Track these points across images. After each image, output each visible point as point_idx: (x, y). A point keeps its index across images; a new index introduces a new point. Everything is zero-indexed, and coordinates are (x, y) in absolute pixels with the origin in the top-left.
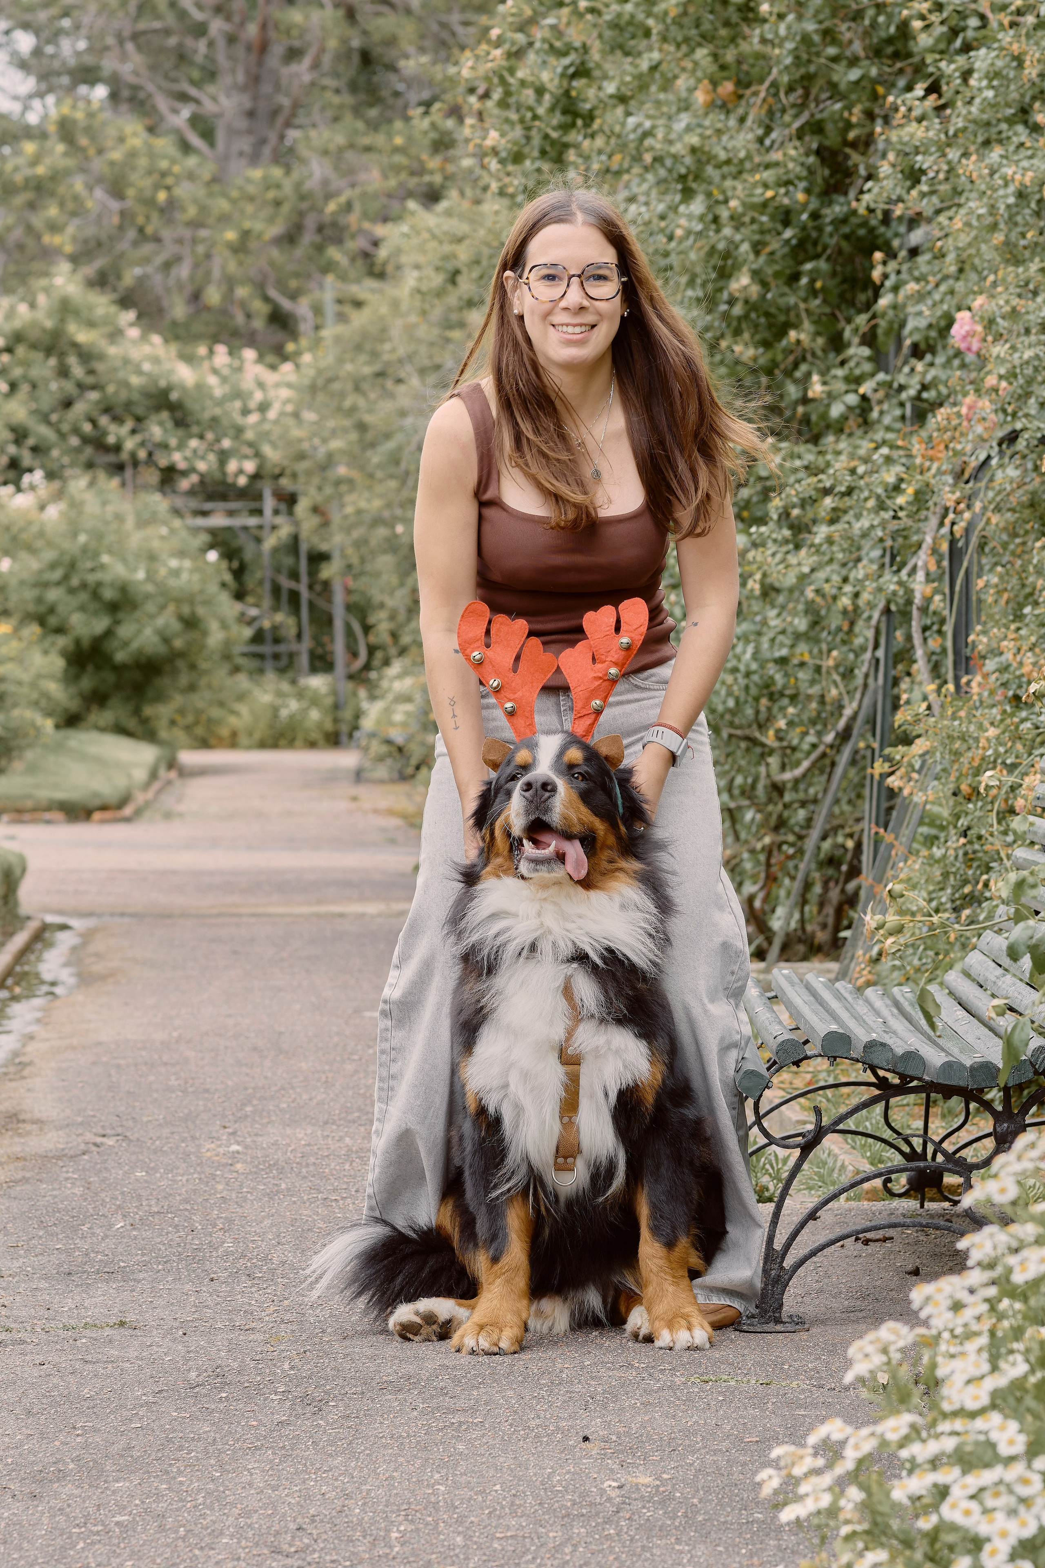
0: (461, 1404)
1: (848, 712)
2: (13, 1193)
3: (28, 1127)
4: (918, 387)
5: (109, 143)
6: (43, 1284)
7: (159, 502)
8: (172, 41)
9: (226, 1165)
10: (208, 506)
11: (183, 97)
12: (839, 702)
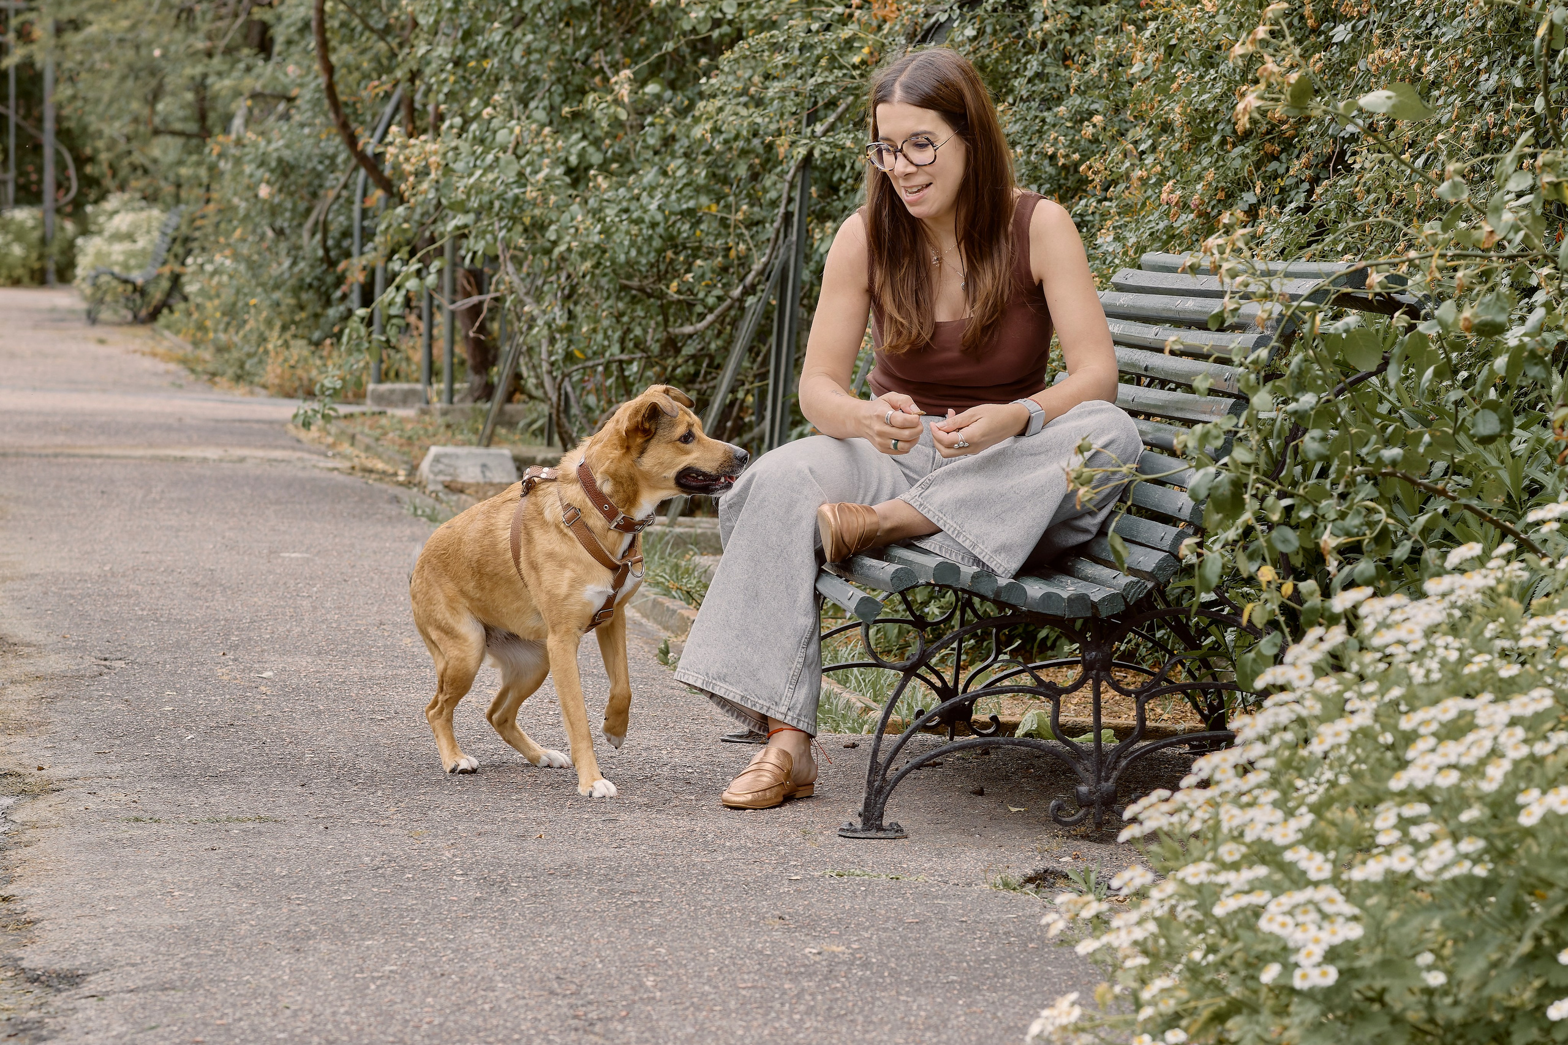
1: (756, 266)
3: (26, 650)
12: (747, 257)
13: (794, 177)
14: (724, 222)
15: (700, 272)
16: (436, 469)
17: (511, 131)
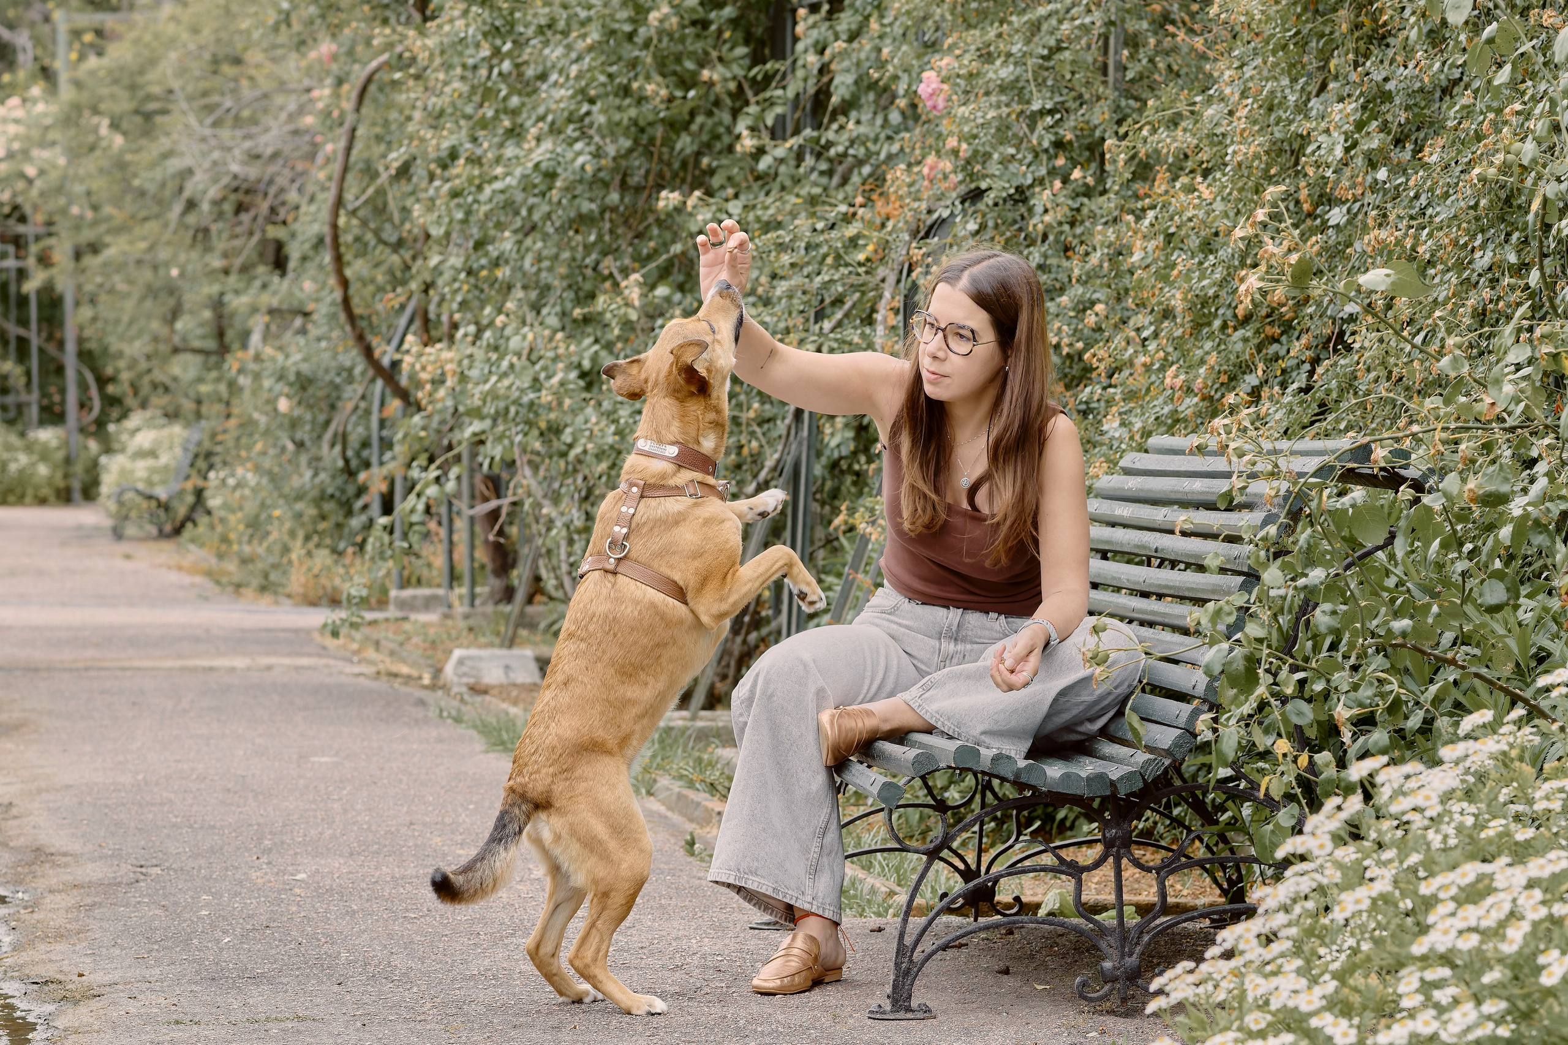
1: (769, 463)
3: (62, 859)
4: (846, 143)
12: (759, 454)
14: (736, 421)
16: (460, 671)
17: (525, 337)
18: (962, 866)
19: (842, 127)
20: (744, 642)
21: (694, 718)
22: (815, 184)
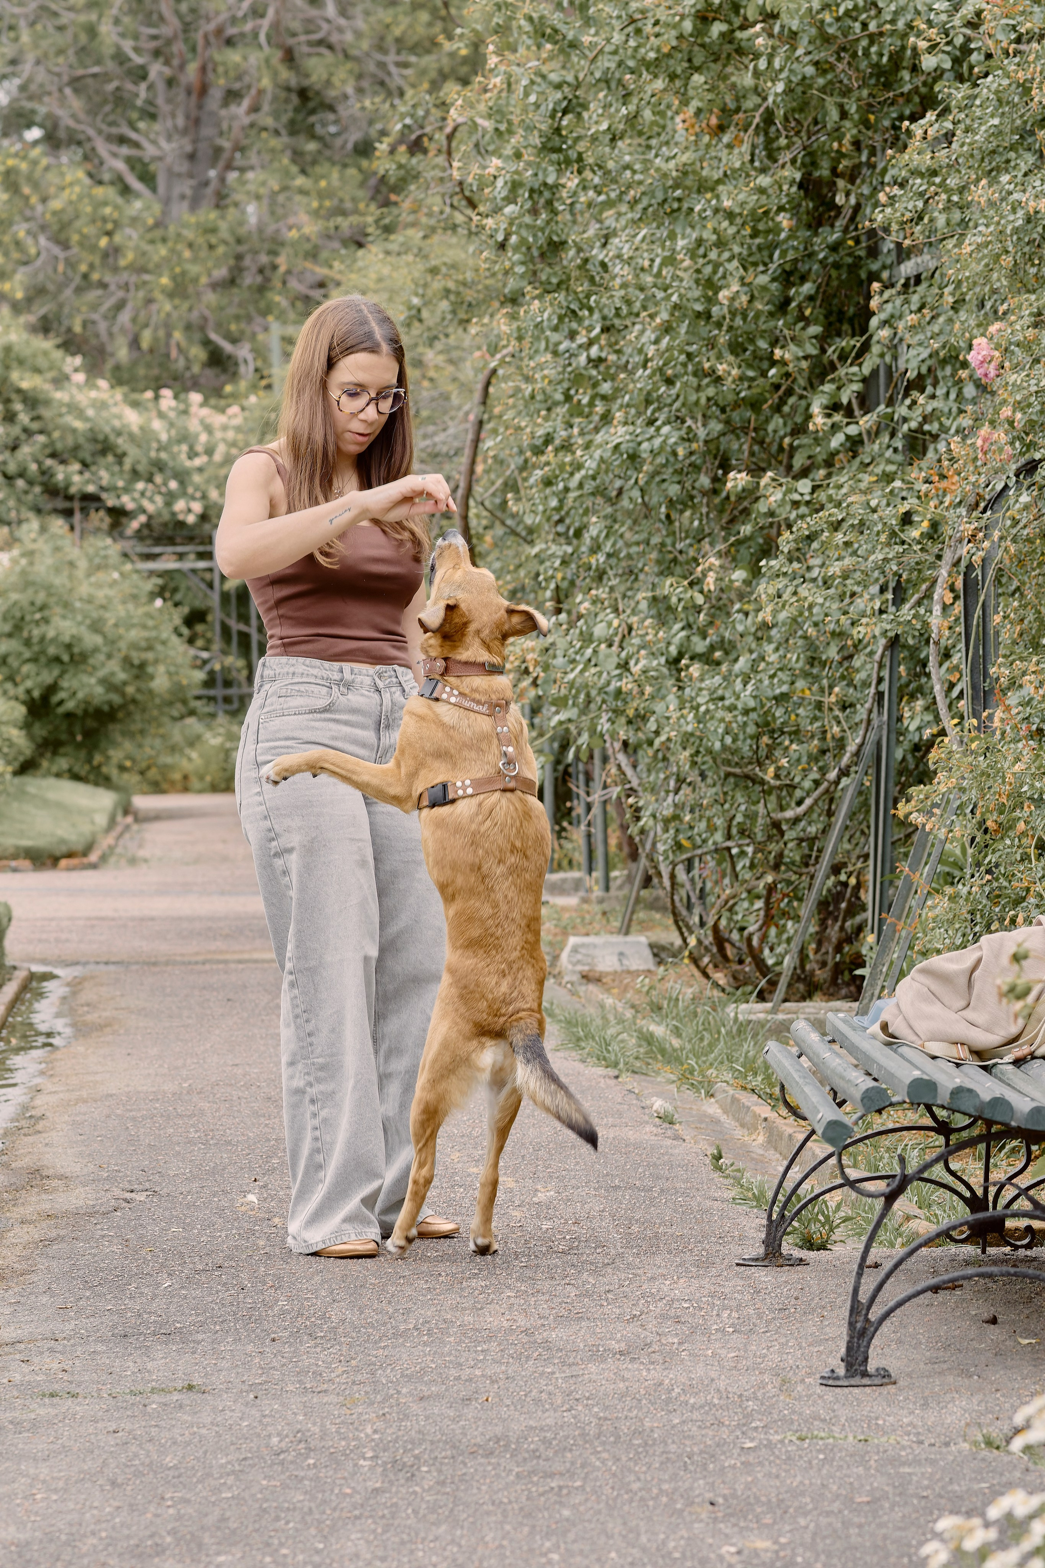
0: (558, 1467)
1: (851, 748)
2: (50, 1251)
3: (55, 1183)
4: (920, 419)
5: (52, 190)
6: (100, 1347)
7: (110, 547)
8: (111, 87)
9: (262, 1220)
10: (157, 550)
11: (122, 140)
12: (842, 739)
13: (883, 656)
14: (819, 705)
15: (795, 756)
16: (574, 960)
17: (610, 624)
18: (968, 1194)
19: (914, 402)
20: (842, 928)
21: (774, 1011)
22: (889, 462)
